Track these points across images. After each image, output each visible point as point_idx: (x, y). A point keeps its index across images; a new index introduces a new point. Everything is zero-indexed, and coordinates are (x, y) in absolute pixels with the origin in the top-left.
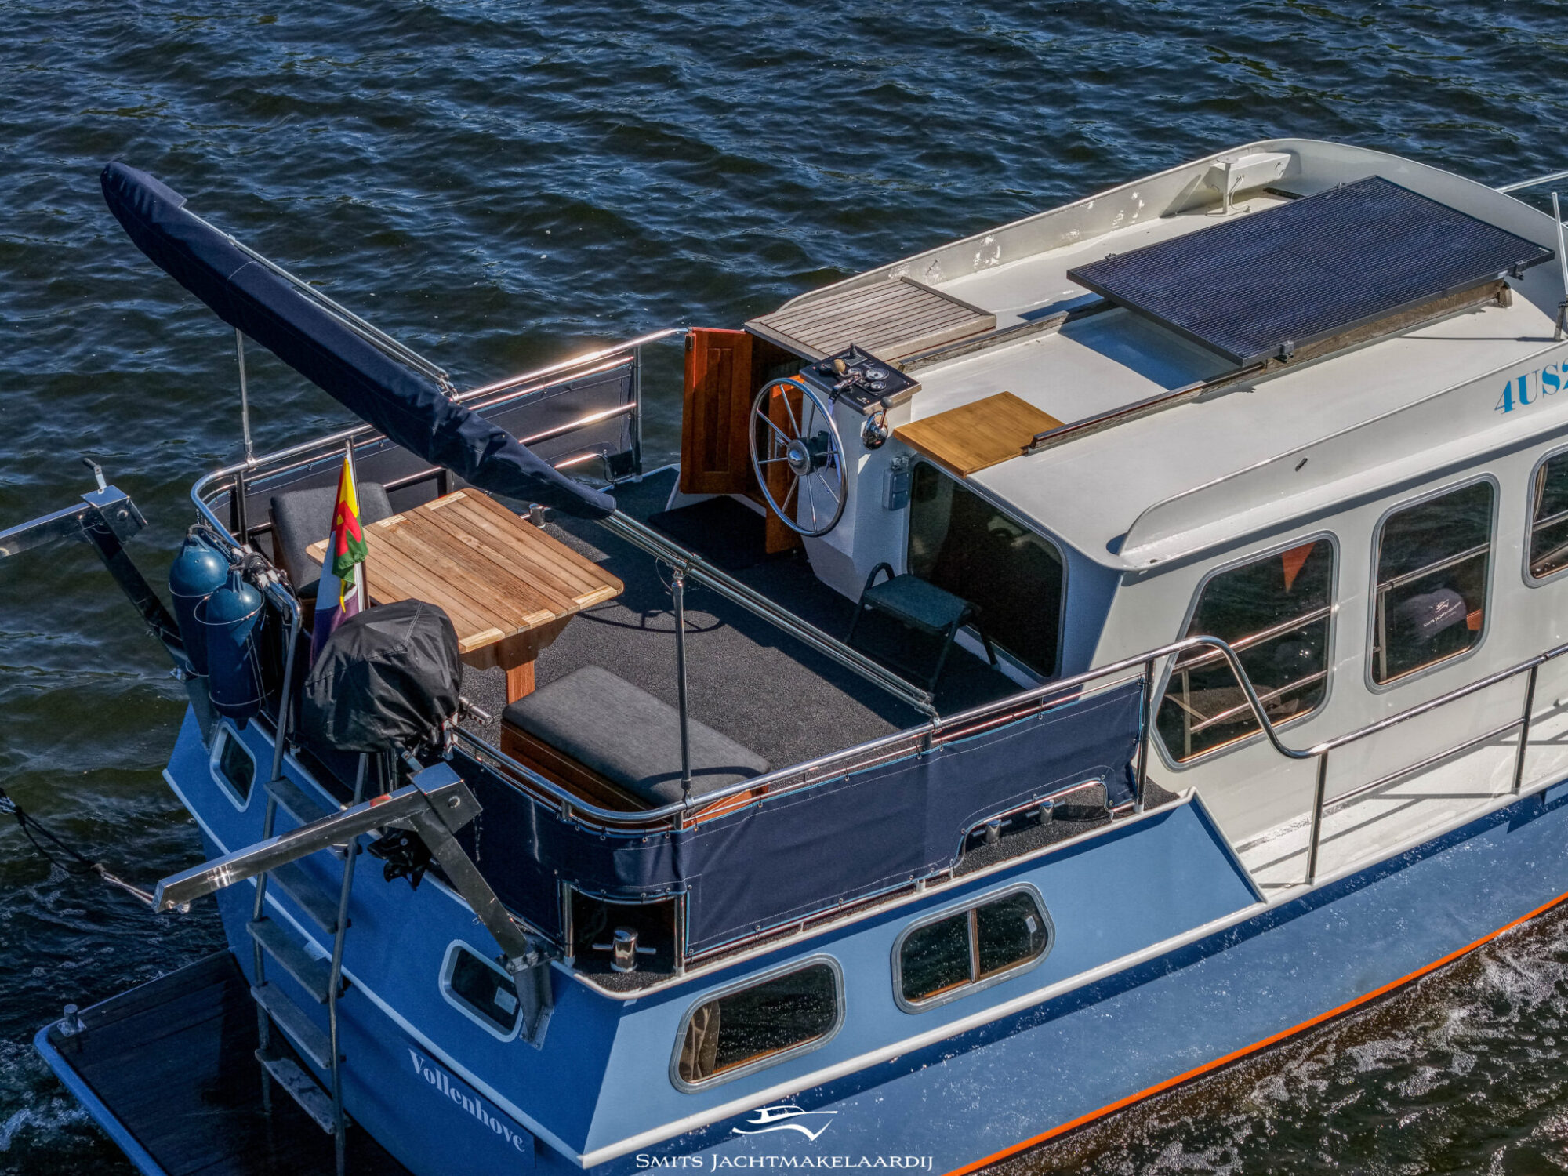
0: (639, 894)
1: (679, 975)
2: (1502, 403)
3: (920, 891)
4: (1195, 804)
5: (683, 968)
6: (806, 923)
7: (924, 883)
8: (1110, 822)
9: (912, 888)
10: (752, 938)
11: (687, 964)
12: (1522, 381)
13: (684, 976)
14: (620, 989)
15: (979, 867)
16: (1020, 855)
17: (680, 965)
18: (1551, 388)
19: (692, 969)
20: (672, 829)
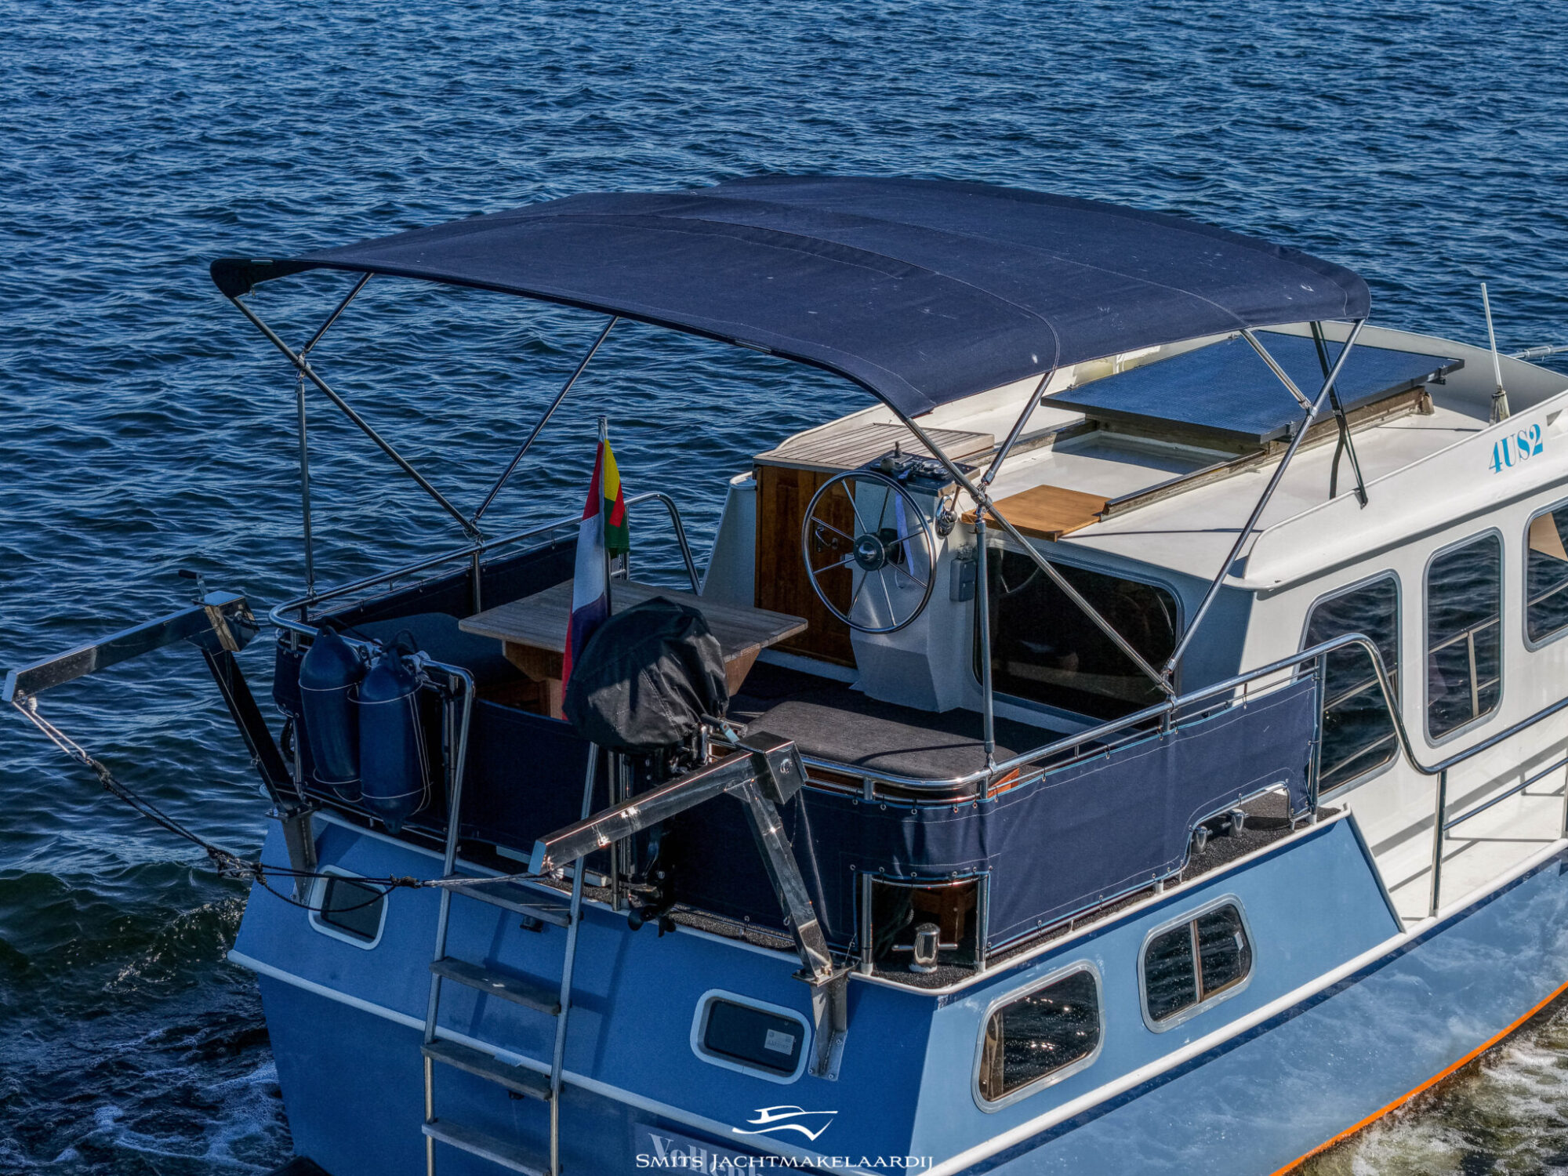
0: (950, 874)
1: (981, 972)
2: (1494, 464)
3: (1159, 892)
4: (1350, 820)
5: (984, 963)
6: (1075, 921)
7: (1162, 885)
8: (1292, 833)
9: (1151, 890)
10: (1036, 934)
11: (987, 959)
12: (1505, 441)
13: (985, 973)
14: (934, 986)
15: (1200, 873)
16: (1230, 861)
17: (981, 960)
18: (1524, 453)
19: (993, 964)
20: (979, 798)
